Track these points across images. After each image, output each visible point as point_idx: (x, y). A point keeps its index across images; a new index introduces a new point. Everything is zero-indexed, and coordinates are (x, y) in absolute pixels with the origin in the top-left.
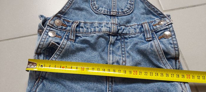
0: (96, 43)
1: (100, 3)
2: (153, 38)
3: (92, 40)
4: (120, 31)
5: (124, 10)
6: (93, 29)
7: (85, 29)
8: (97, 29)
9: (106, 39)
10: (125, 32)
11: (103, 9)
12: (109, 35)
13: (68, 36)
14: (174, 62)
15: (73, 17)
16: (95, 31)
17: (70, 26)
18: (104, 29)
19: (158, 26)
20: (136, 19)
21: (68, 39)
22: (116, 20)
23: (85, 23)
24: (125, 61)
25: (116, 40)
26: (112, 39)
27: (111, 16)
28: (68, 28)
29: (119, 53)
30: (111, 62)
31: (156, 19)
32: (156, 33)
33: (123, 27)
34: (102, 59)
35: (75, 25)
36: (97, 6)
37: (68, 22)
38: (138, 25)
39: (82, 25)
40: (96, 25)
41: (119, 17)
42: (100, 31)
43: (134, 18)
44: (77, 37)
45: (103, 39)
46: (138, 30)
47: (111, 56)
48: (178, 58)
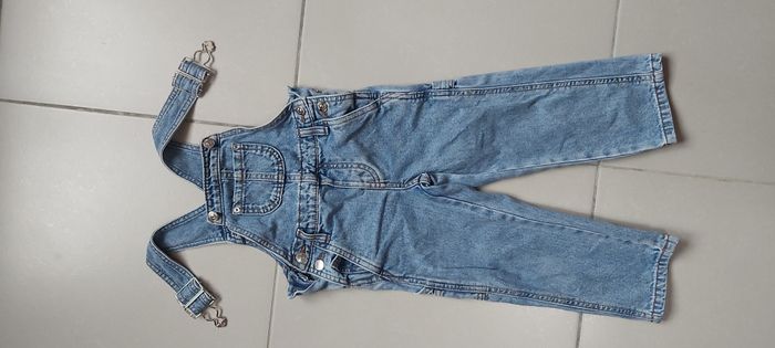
0: (332, 205)
1: (260, 199)
2: (324, 125)
3: (328, 210)
4: (312, 169)
5: (275, 161)
6: (310, 209)
7: (311, 220)
8: (311, 203)
9: (326, 190)
10: (312, 162)
11: (273, 193)
12: (320, 186)
13: (320, 244)
14: (359, 101)
15: (287, 237)
16: (314, 206)
17: (304, 241)
18: (312, 193)
19: (306, 116)
20: (289, 144)
21: (326, 244)
22: (295, 175)
23: (300, 221)
24: (359, 165)
25: (325, 175)
26: (326, 181)
27: (285, 183)
28: (308, 243)
29: (346, 172)
30: (360, 184)
31: (292, 116)
32: (316, 119)
33: (304, 165)
34: (355, 195)
35: (303, 235)
36: (267, 204)
37: (298, 244)
38: (301, 142)
39: (303, 225)
40: (303, 204)
41: (288, 170)
42: (315, 199)
43: (288, 147)
44: (321, 231)
45: (326, 194)
46: (311, 144)
47: (351, 183)
48: (354, 94)
